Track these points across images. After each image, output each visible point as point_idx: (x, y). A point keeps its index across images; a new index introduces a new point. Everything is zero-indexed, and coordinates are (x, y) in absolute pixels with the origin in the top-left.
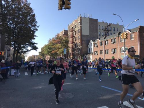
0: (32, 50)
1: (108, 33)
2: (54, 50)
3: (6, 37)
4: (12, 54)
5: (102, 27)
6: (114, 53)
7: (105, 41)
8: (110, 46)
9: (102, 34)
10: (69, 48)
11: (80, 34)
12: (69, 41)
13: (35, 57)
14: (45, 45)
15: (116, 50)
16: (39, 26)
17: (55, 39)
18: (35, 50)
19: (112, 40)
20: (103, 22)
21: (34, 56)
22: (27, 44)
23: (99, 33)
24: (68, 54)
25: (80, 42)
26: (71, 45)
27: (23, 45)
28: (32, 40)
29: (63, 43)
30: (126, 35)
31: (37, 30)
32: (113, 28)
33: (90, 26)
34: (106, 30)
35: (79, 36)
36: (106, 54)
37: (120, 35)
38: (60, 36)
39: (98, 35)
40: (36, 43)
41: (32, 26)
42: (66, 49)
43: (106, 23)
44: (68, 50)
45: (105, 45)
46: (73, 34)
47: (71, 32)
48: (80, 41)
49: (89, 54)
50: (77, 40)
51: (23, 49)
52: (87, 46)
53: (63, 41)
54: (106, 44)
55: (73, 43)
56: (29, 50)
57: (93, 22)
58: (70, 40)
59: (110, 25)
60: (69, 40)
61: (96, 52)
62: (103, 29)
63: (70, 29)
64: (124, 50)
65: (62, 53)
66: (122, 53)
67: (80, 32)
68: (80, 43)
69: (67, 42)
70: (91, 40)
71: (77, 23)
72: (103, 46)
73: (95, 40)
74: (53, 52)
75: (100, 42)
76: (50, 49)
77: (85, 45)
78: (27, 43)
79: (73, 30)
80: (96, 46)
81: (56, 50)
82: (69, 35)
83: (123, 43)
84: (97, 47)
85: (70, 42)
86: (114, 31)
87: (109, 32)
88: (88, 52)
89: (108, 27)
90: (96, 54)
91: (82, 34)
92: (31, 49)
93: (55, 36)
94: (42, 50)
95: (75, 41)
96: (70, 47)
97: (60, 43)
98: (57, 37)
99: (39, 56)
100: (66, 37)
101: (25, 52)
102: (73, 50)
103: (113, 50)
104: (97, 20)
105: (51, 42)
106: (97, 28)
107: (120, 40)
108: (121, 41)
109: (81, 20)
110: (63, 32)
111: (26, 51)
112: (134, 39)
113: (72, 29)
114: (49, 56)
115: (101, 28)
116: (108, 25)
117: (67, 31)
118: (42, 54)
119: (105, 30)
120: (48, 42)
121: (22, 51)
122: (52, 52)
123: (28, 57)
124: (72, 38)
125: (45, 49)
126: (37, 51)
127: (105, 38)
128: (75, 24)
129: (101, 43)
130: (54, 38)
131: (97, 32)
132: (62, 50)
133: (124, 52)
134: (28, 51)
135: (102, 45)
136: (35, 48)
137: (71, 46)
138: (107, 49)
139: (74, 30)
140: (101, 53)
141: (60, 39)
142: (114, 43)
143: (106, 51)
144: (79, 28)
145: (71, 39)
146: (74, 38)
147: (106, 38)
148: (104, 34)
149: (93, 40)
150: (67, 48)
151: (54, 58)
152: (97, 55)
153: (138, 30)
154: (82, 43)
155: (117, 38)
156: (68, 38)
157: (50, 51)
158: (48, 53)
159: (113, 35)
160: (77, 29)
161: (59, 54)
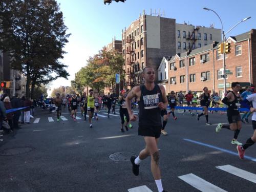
0: (58, 78)
1: (194, 43)
2: (99, 77)
3: (12, 56)
4: (24, 86)
5: (184, 33)
6: (205, 80)
7: (190, 59)
8: (198, 67)
9: (183, 46)
10: (125, 72)
11: (143, 48)
12: (124, 60)
13: (64, 91)
14: (82, 68)
15: (209, 74)
16: (70, 35)
17: (99, 57)
18: (64, 77)
19: (201, 56)
20: (186, 24)
21: (64, 88)
22: (49, 68)
23: (177, 44)
24: (123, 83)
25: (143, 61)
26: (128, 66)
27: (43, 69)
28: (59, 59)
29: (113, 63)
30: (227, 47)
31: (67, 41)
32: (204, 35)
33: (161, 33)
34: (191, 38)
35: (142, 51)
36: (191, 81)
37: (215, 48)
38: (108, 51)
39: (177, 47)
40: (65, 65)
41: (58, 34)
42: (119, 75)
43: (191, 25)
44: (124, 76)
45: (190, 65)
46: (131, 47)
47: (127, 44)
48: (143, 59)
49: (161, 82)
50: (138, 58)
51: (42, 77)
52: (157, 69)
53: (114, 61)
54: (192, 64)
55: (131, 63)
56: (54, 77)
57: (167, 25)
58: (127, 58)
59: (197, 29)
60: (124, 58)
61: (172, 79)
62: (184, 37)
63: (126, 38)
64: (223, 74)
65: (112, 83)
66: (219, 79)
67: (143, 43)
68: (144, 64)
69: (121, 62)
70: (164, 58)
71: (138, 27)
72: (185, 67)
73: (171, 57)
74: (96, 80)
75: (180, 61)
76: (91, 75)
78: (49, 66)
79: (131, 39)
80: (172, 67)
81: (102, 78)
82: (124, 48)
83: (221, 61)
84: (175, 69)
85: (126, 62)
86: (206, 39)
87: (197, 43)
88: (159, 79)
89: (194, 32)
90: (174, 82)
91: (148, 47)
92: (57, 75)
93: (99, 51)
94: (76, 77)
95: (136, 60)
96: (127, 71)
97: (109, 64)
98: (102, 53)
99: (71, 88)
100: (118, 53)
101: (46, 82)
102: (132, 75)
103: (204, 75)
104: (175, 20)
105: (92, 63)
106: (175, 35)
107: (215, 57)
108: (218, 57)
109: (145, 22)
110: (114, 43)
111: (48, 79)
112: (243, 54)
113: (129, 39)
114: (90, 88)
115: (182, 36)
116: (195, 30)
117: (120, 42)
118: (77, 84)
119: (188, 39)
120: (87, 63)
121: (42, 79)
122: (94, 80)
123: (53, 90)
124: (130, 54)
125: (81, 75)
126: (67, 79)
127: (188, 54)
128: (135, 30)
129: (182, 62)
130: (97, 55)
131: (174, 42)
132: (113, 76)
133: (223, 78)
134: (52, 79)
135: (183, 65)
136: (64, 74)
137: (128, 69)
138: (192, 73)
139: (133, 40)
140: (182, 81)
141: (107, 56)
142: (205, 61)
143: (192, 76)
144: (141, 37)
145: (128, 56)
146: (133, 54)
147: (191, 53)
148: (187, 45)
149: (167, 58)
150: (121, 73)
151: (99, 90)
152: (175, 84)
153: (250, 37)
154: (147, 64)
155: (211, 52)
156: (123, 54)
157: (91, 78)
158: (87, 83)
159: (203, 47)
160: (139, 37)
161: (107, 84)
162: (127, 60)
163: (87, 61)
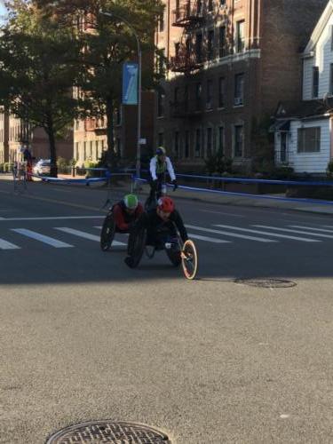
10: (163, 59)
12: (164, 6)
25: (243, 13)
26: (177, 34)
42: (137, 71)
55: (190, 22)
68: (244, 29)
77: (282, 41)
85: (169, 16)
88: (307, 95)
96: (173, 54)
114: (14, 123)
137: (177, 46)
161: (87, 104)
162: (173, 7)
163: (7, 5)
